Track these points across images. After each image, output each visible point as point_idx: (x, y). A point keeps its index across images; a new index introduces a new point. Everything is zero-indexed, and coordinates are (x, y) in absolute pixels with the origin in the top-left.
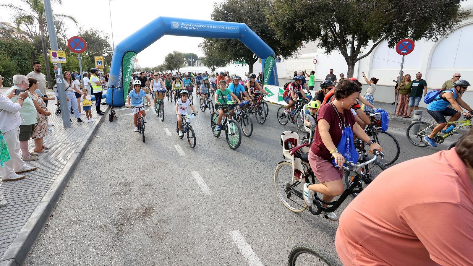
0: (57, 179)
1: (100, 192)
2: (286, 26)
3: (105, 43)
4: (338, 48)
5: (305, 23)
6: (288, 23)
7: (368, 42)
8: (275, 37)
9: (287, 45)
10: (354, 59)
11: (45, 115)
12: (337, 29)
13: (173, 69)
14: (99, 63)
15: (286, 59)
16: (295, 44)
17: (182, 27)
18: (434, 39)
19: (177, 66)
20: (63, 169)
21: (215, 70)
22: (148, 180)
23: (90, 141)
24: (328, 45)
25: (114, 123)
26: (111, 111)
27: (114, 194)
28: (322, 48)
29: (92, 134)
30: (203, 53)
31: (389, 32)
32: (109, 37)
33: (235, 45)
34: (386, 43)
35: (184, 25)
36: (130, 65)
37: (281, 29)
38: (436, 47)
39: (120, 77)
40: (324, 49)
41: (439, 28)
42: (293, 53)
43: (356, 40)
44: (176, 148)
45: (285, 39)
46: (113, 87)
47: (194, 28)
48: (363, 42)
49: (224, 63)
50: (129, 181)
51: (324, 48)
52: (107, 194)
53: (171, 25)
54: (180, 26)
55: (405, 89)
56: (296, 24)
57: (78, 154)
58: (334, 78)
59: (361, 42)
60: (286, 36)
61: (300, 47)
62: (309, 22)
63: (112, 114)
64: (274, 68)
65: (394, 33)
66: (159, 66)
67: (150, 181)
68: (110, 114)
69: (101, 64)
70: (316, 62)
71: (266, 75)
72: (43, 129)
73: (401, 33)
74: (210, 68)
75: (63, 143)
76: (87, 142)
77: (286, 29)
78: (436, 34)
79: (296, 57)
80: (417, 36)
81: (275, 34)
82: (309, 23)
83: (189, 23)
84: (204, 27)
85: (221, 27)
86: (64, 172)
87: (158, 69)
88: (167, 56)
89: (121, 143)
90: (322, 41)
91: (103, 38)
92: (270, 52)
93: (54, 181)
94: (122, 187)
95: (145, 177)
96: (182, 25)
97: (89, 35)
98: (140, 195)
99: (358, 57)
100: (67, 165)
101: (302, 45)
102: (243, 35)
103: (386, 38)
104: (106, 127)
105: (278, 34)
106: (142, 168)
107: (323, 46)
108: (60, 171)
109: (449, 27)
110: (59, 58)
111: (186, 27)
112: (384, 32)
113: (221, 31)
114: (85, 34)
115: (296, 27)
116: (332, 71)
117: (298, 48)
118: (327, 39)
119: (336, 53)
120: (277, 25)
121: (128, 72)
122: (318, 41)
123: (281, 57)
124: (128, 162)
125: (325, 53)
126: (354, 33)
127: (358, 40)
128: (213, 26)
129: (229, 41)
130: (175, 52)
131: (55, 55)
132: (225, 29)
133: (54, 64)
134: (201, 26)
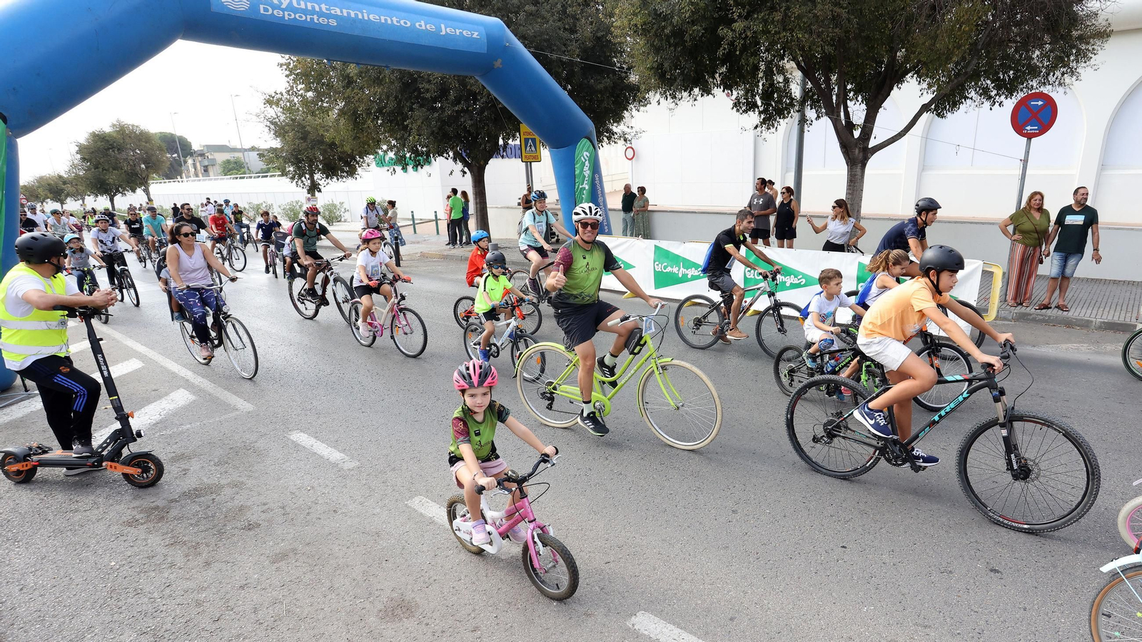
47: (319, 17)
54: (254, 4)
84: (360, 17)
85: (421, 25)
102: (500, 61)
111: (283, 10)
113: (424, 42)
128: (394, 19)
132: (437, 34)
134: (345, 11)
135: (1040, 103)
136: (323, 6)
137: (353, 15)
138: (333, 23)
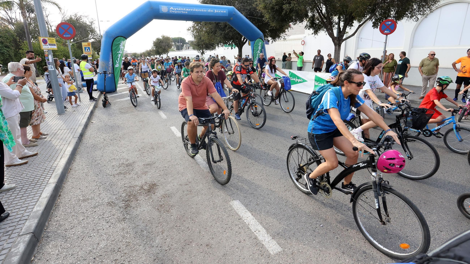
0: (60, 162)
1: (104, 173)
2: (274, 8)
3: (91, 28)
4: (324, 29)
5: (292, 5)
6: (276, 5)
7: (354, 22)
8: (263, 19)
9: (275, 27)
10: (340, 40)
11: (41, 102)
12: (324, 11)
13: (161, 54)
14: (87, 49)
15: (275, 41)
16: (283, 26)
17: (171, 11)
18: (415, 19)
19: (166, 51)
20: (64, 153)
21: (204, 54)
22: (149, 160)
23: (86, 126)
24: (315, 26)
25: (108, 108)
26: (104, 97)
27: (118, 174)
28: (309, 29)
29: (88, 119)
30: (192, 36)
31: (373, 12)
32: (94, 22)
33: (224, 28)
34: (370, 23)
35: (173, 9)
36: (120, 51)
37: (269, 11)
38: (418, 27)
39: (111, 63)
40: (312, 31)
41: (419, 8)
42: (282, 35)
43: (342, 21)
44: (172, 129)
45: (273, 22)
46: (105, 73)
47: (183, 11)
48: (349, 23)
49: (213, 46)
50: (131, 161)
51: (311, 29)
52: (111, 174)
53: (160, 9)
54: (169, 11)
55: (388, 67)
56: (284, 6)
57: (77, 139)
58: (322, 58)
59: (346, 23)
60: (275, 18)
61: (288, 29)
62: (296, 3)
63: (105, 100)
64: (263, 50)
65: (377, 13)
66: (147, 51)
67: (150, 161)
68: (103, 100)
69: (89, 50)
70: (304, 43)
71: (256, 57)
72: (40, 115)
73: (385, 13)
74: (199, 52)
75: (59, 129)
76: (84, 127)
77: (274, 11)
78: (416, 14)
79: (285, 39)
80: (399, 16)
81: (263, 17)
82: (296, 5)
83: (178, 7)
84: (193, 10)
85: (209, 10)
86: (66, 156)
87: (146, 54)
88: (155, 41)
89: (117, 127)
90: (310, 22)
91: (88, 23)
92: (259, 34)
93: (58, 164)
94: (125, 168)
95: (145, 158)
96: (170, 9)
97: (73, 21)
98: (142, 174)
99: (344, 38)
100: (67, 149)
101: (290, 26)
102: (232, 18)
103: (370, 18)
104: (100, 113)
105: (267, 17)
106: (141, 149)
107: (310, 27)
108: (62, 155)
109: (428, 7)
110: (50, 45)
111: (175, 11)
112: (369, 12)
113: (210, 15)
114: (69, 19)
115: (284, 9)
116: (319, 51)
117: (286, 30)
118: (314, 20)
119: (323, 34)
120: (265, 8)
121: (118, 57)
122: (305, 22)
123: (270, 39)
124: (127, 145)
125: (312, 34)
126: (339, 13)
127: (343, 21)
128: (202, 10)
129: (217, 24)
130: (163, 37)
131: (45, 42)
132: (214, 12)
133: (44, 50)
134: (189, 9)
135: (390, 23)
136: (184, 9)
137: (191, 10)
138: (186, 12)
